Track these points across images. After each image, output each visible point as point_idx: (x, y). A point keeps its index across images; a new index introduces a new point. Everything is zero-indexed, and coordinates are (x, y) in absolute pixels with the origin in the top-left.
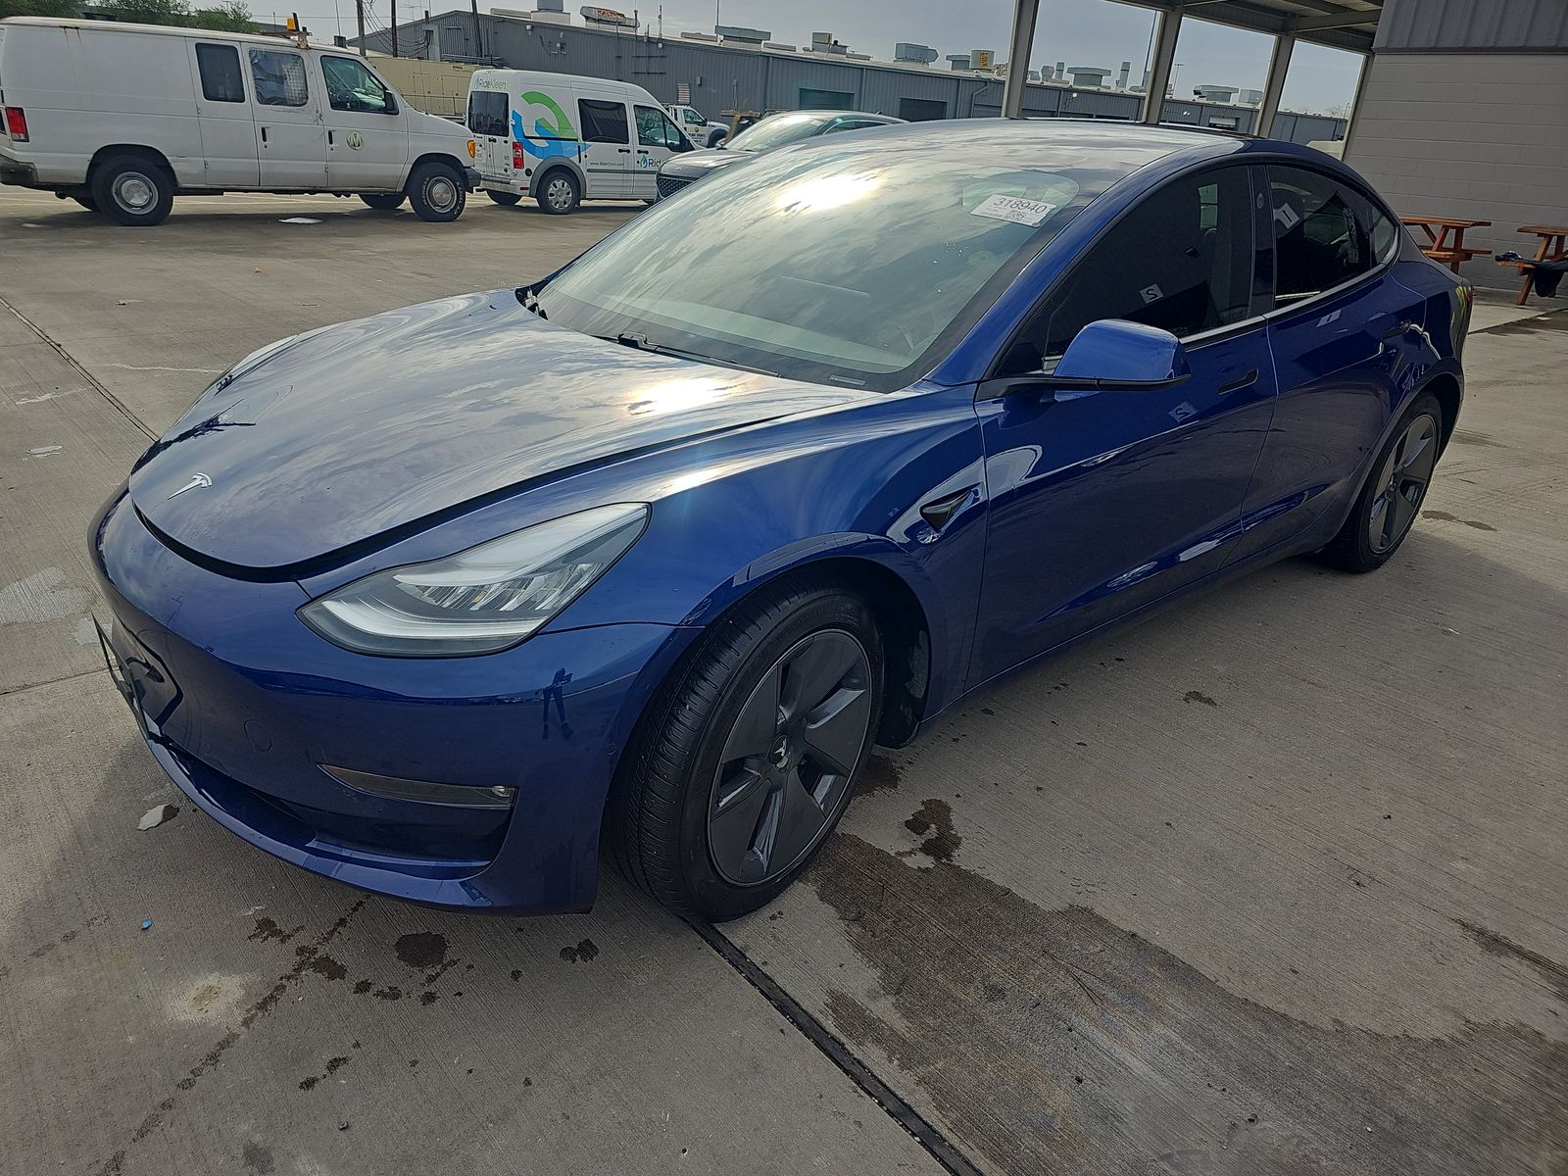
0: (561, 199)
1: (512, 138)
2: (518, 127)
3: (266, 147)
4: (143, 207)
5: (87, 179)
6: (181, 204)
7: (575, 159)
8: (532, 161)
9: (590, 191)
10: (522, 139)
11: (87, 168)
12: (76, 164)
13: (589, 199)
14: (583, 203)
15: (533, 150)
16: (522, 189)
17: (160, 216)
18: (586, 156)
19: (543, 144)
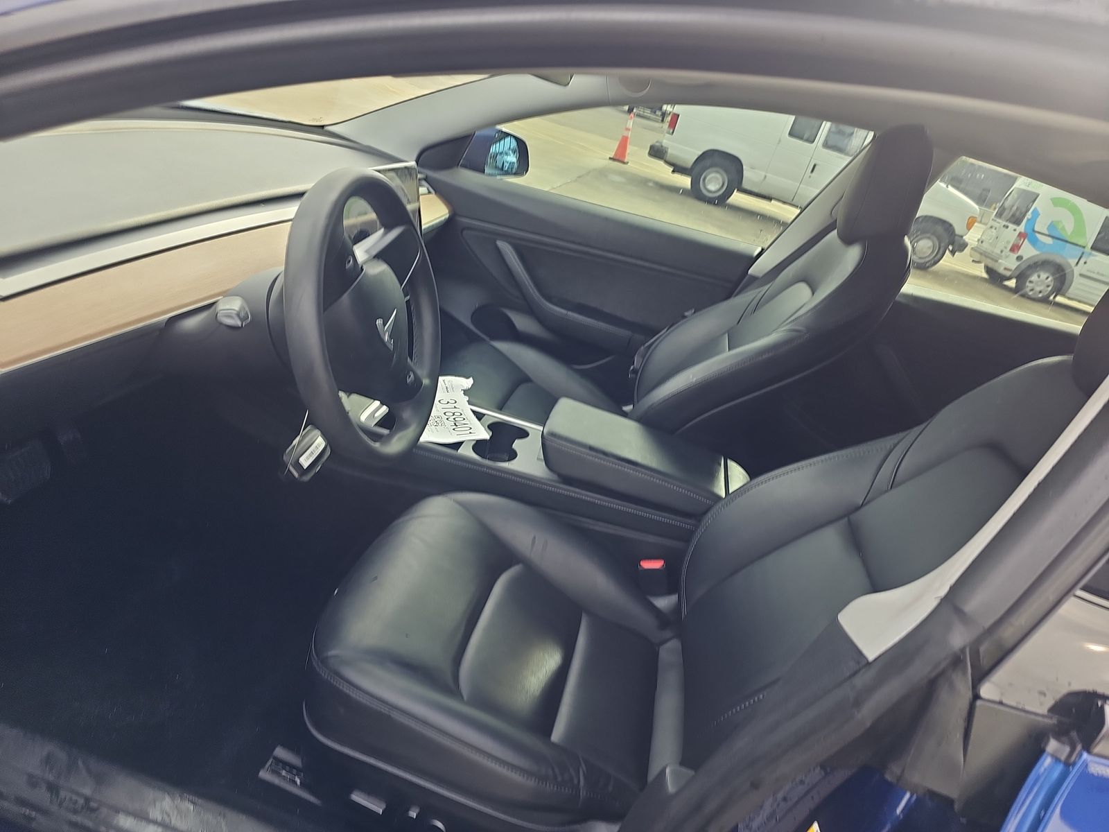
0: (1038, 289)
1: (1021, 228)
2: (1032, 221)
3: (810, 177)
4: (715, 192)
5: (692, 166)
6: (737, 198)
7: (1073, 262)
8: (1028, 251)
9: (1072, 291)
10: (1029, 231)
11: (695, 159)
12: (689, 156)
13: (1069, 298)
14: (1059, 299)
15: (1034, 242)
16: (1005, 269)
17: (720, 201)
18: (1085, 263)
19: (1049, 241)
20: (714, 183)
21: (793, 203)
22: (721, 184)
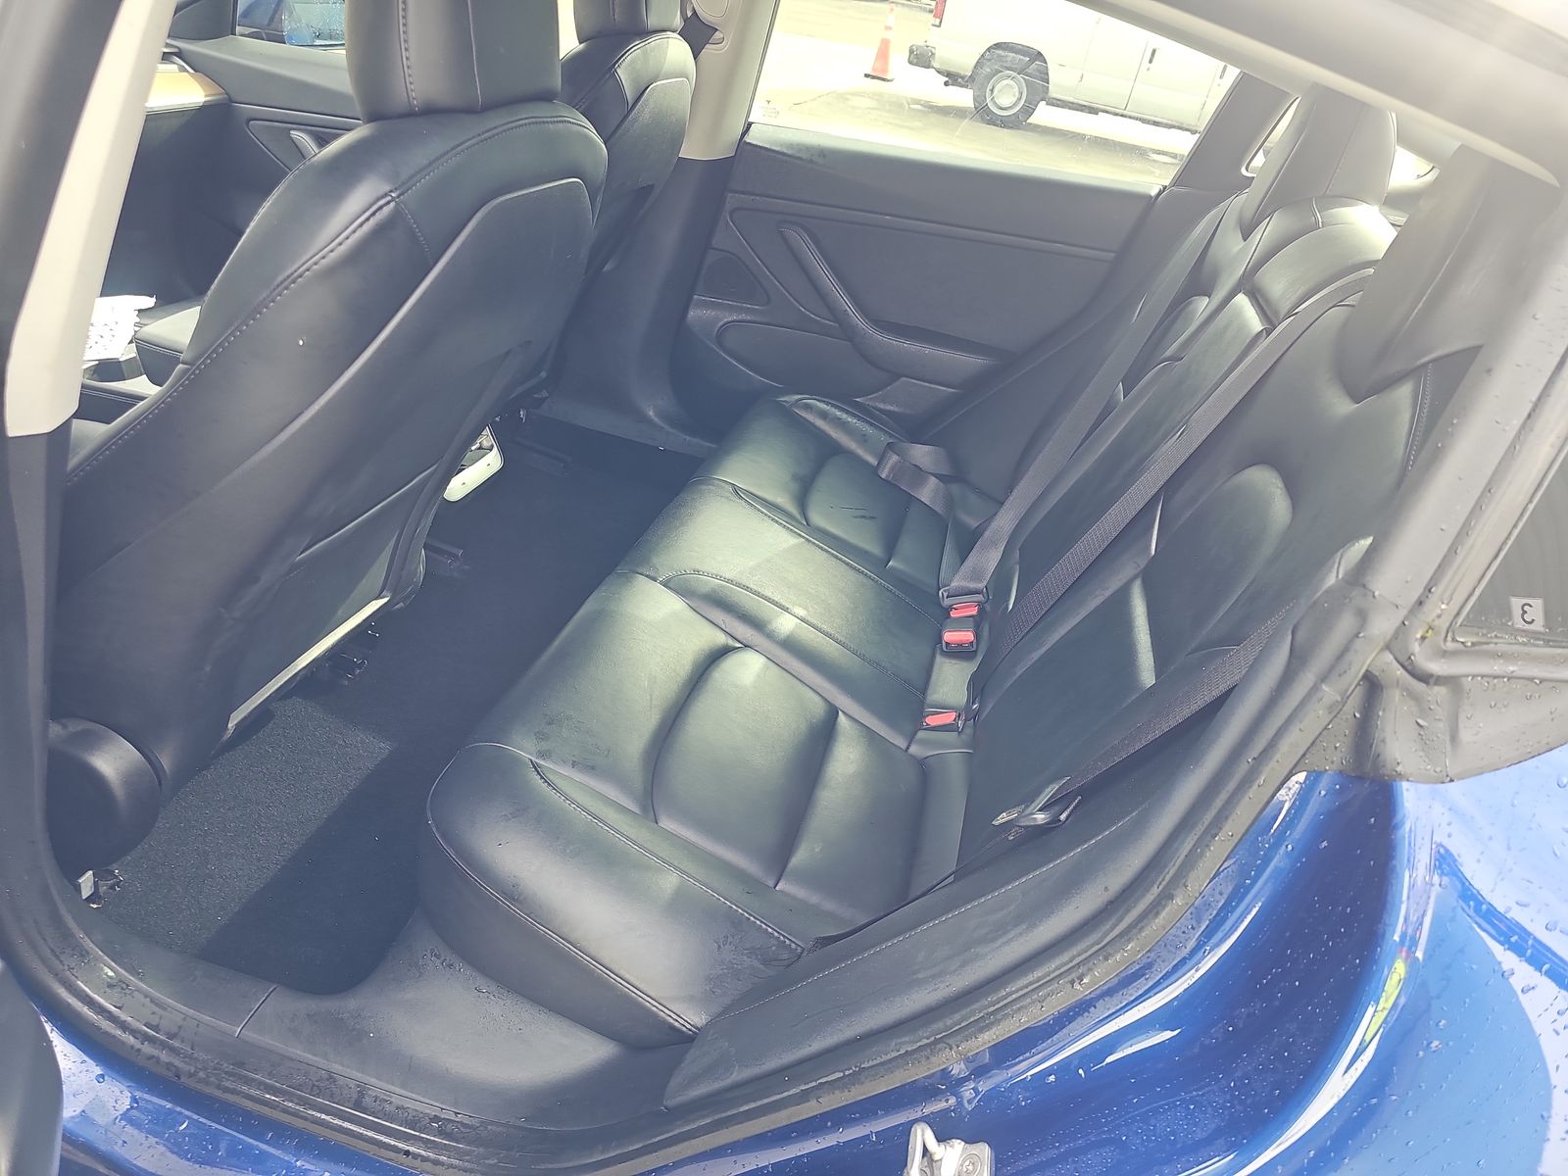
3: (1149, 70)
4: (1010, 107)
5: (971, 74)
11: (975, 61)
17: (1017, 122)
20: (1007, 94)
21: (1125, 112)
22: (1017, 94)
